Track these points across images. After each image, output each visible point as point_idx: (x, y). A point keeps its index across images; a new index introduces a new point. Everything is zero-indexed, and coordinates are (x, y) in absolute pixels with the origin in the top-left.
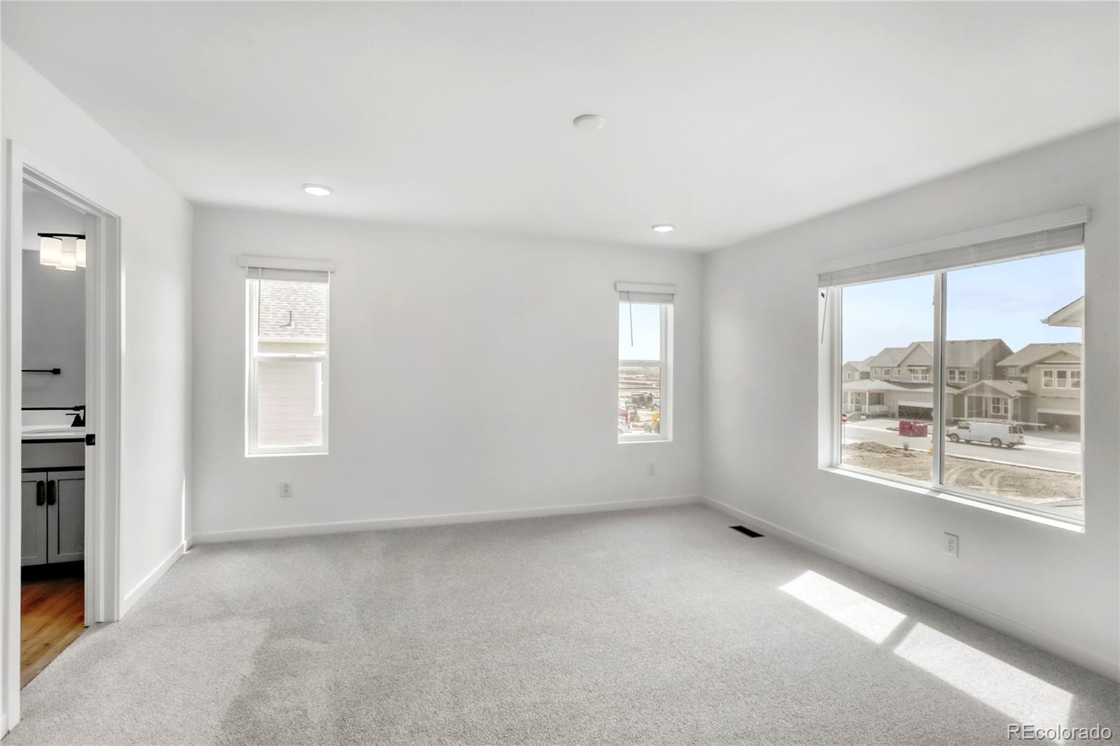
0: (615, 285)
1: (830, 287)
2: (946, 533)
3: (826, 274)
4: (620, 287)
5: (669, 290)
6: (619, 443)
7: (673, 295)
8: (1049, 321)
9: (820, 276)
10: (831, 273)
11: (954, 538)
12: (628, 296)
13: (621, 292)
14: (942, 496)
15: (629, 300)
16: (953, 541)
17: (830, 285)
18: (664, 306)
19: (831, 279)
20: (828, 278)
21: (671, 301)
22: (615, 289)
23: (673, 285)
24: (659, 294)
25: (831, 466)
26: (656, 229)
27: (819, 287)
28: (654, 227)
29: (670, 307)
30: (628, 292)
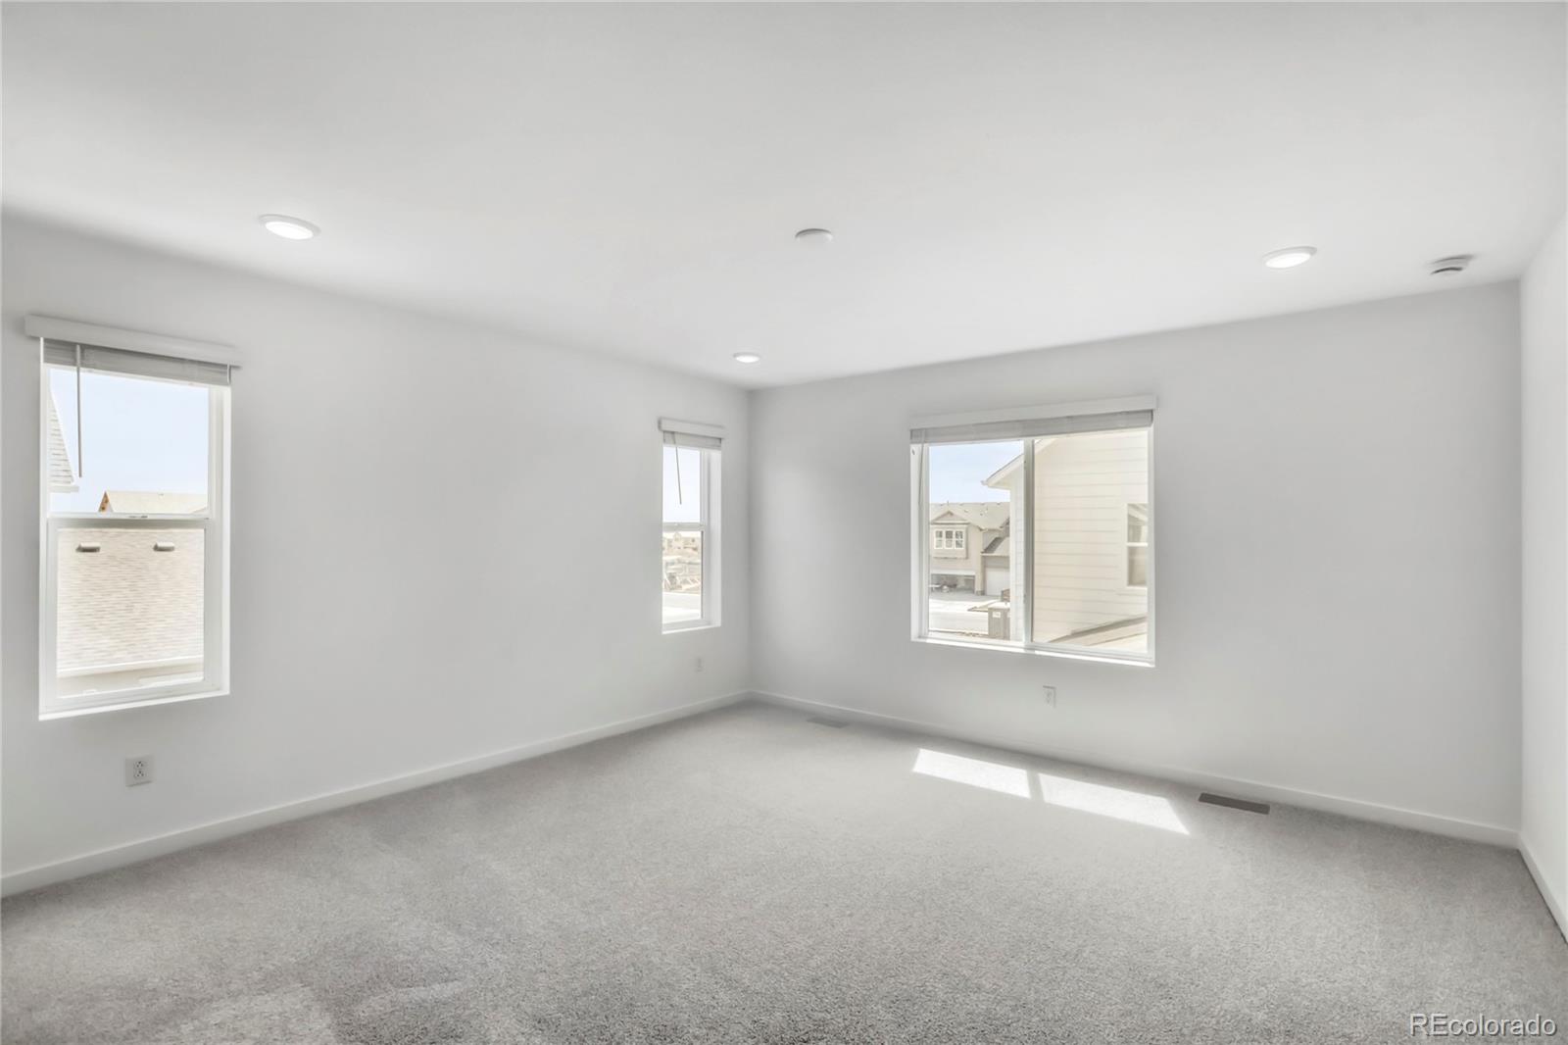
0: (659, 423)
1: (925, 445)
2: (1045, 687)
3: (920, 430)
4: (667, 426)
5: (716, 433)
6: (664, 633)
7: (720, 439)
8: (986, 483)
9: (912, 431)
10: (926, 429)
11: (1050, 690)
12: (671, 436)
13: (665, 432)
14: (1037, 652)
15: (675, 443)
16: (1051, 692)
17: (925, 442)
18: (706, 452)
19: (926, 435)
20: (922, 435)
21: (718, 447)
22: (659, 427)
23: (720, 427)
24: (705, 437)
25: (920, 637)
26: (739, 359)
27: (913, 443)
28: (735, 355)
29: (716, 456)
30: (673, 433)
